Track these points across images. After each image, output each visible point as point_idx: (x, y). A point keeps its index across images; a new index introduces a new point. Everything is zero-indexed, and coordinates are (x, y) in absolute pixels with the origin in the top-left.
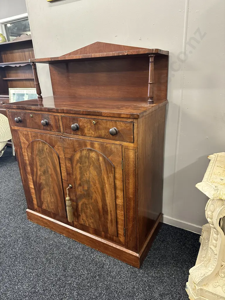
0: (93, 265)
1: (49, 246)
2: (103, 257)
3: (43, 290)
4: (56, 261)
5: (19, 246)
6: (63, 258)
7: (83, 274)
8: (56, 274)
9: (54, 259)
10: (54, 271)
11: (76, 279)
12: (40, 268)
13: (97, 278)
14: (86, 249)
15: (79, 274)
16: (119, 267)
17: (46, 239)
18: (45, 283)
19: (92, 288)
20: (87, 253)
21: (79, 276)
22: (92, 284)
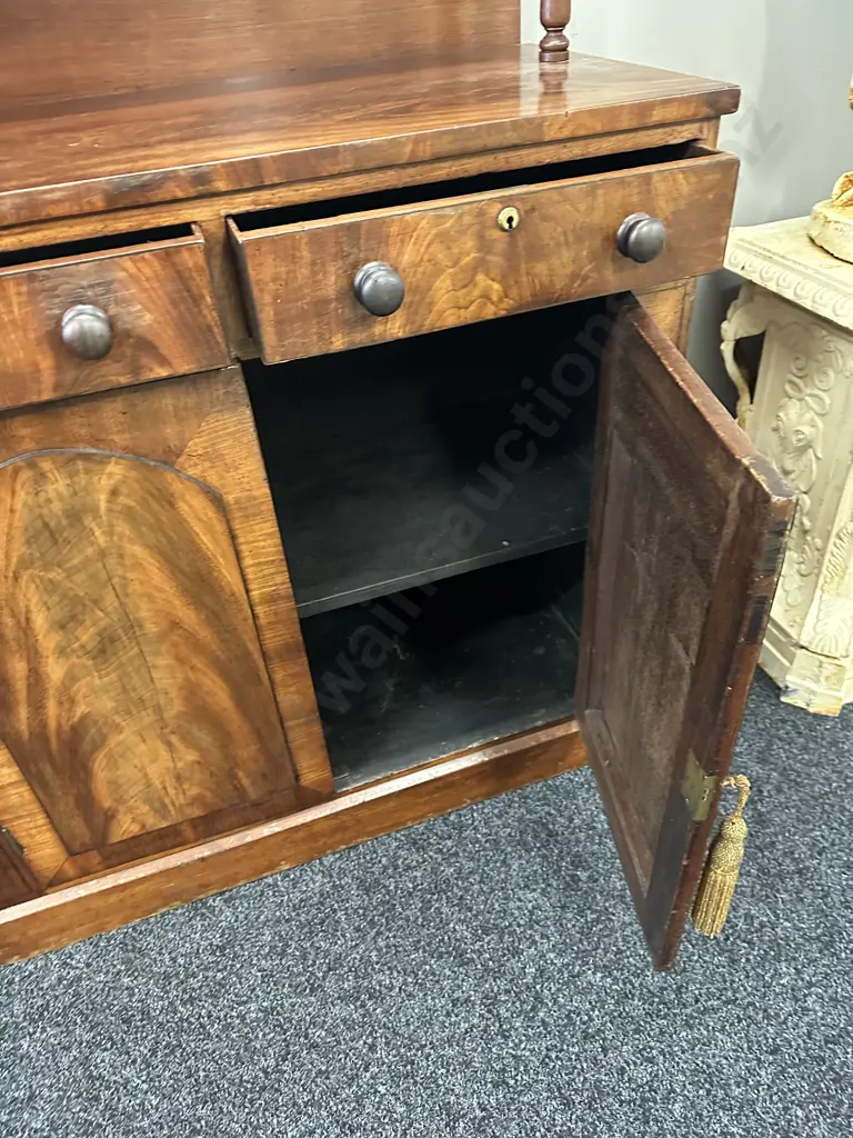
0: (520, 857)
1: (283, 954)
2: (510, 806)
3: (496, 1085)
4: (389, 968)
5: (145, 1086)
6: (394, 937)
7: (534, 908)
8: (455, 1002)
9: (373, 969)
10: (433, 999)
11: (534, 942)
12: (372, 1048)
13: (583, 875)
14: (425, 837)
15: (522, 922)
16: (588, 791)
17: (222, 948)
18: (468, 1064)
19: (614, 915)
20: (449, 843)
21: (531, 928)
22: (597, 905)
